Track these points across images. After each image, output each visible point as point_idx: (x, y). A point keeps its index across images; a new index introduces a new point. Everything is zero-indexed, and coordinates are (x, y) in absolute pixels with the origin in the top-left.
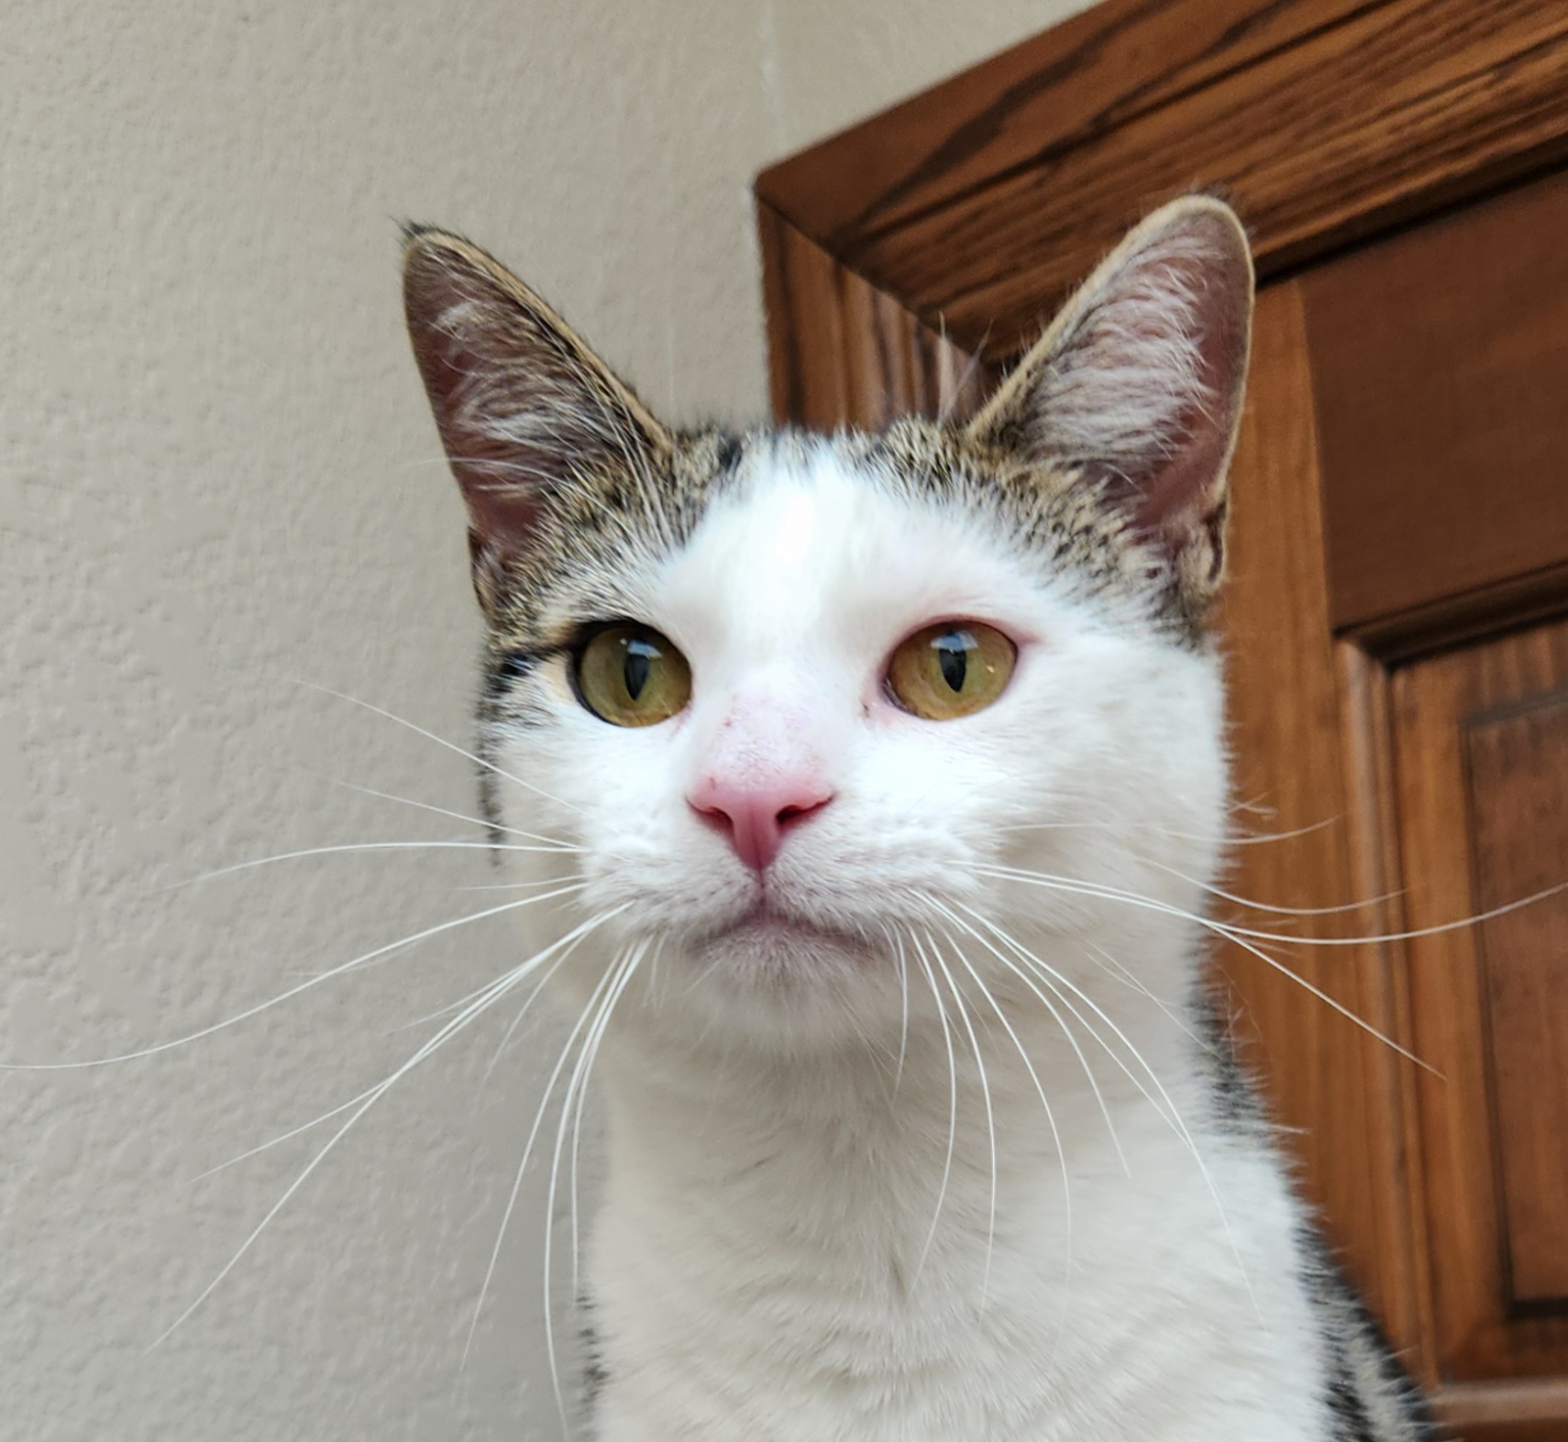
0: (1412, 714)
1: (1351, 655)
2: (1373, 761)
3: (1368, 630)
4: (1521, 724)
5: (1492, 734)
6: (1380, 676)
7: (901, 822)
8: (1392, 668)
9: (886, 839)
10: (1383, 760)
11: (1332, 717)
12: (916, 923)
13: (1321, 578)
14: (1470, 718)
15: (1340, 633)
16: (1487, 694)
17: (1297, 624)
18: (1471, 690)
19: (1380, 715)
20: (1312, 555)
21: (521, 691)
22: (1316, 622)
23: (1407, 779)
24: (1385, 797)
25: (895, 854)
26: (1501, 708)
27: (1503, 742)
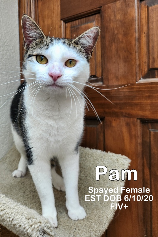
0: (67, 27)
1: (62, 22)
2: (64, 31)
3: (64, 19)
4: (75, 28)
5: (73, 29)
6: (65, 24)
7: (67, 77)
8: (66, 23)
9: (66, 78)
10: (65, 31)
11: (60, 27)
12: (68, 86)
13: (60, 15)
14: (71, 27)
15: (61, 20)
16: (73, 26)
17: (58, 19)
18: (72, 25)
19: (64, 27)
20: (59, 13)
21: (31, 58)
22: (59, 19)
23: (67, 32)
24: (65, 34)
25: (66, 80)
26: (74, 27)
27: (74, 30)
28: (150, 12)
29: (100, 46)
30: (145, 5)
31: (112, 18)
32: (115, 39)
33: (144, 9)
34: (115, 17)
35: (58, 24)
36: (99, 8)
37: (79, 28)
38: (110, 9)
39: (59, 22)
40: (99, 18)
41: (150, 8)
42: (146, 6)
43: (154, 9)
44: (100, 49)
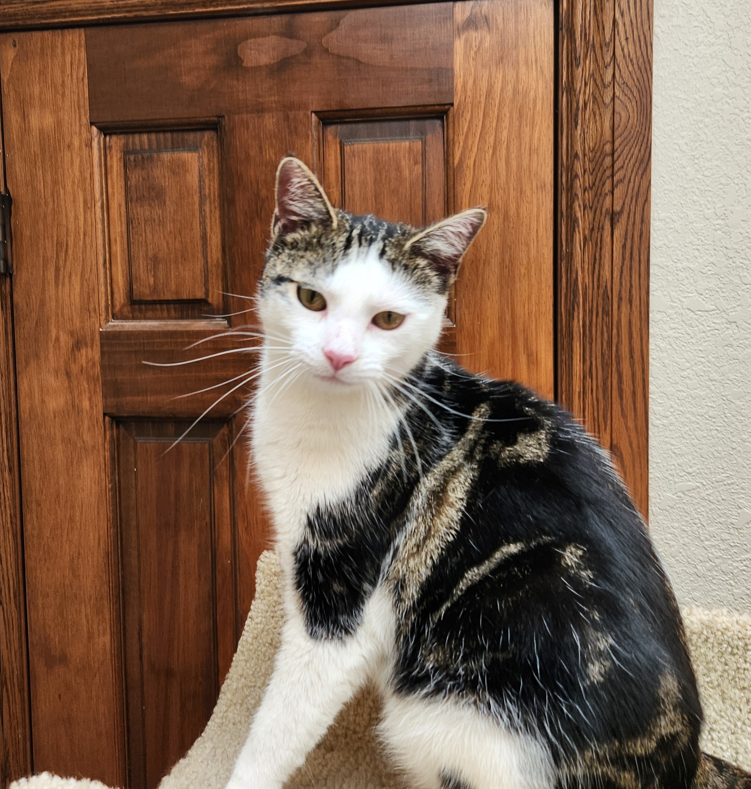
3: (102, 124)
4: (140, 156)
5: (132, 157)
6: (102, 136)
8: (106, 135)
13: (87, 108)
14: (126, 152)
15: (92, 124)
16: (131, 147)
17: (81, 119)
18: (126, 144)
19: (102, 146)
20: (85, 102)
22: (85, 120)
26: (134, 152)
27: (135, 160)
28: (346, 157)
29: (218, 221)
30: (335, 137)
31: (252, 153)
32: (261, 211)
33: (333, 147)
34: (261, 152)
35: (80, 134)
36: (215, 119)
37: (151, 158)
38: (248, 128)
39: (83, 130)
40: (215, 143)
41: (347, 149)
42: (338, 140)
43: (356, 154)
44: (217, 229)
